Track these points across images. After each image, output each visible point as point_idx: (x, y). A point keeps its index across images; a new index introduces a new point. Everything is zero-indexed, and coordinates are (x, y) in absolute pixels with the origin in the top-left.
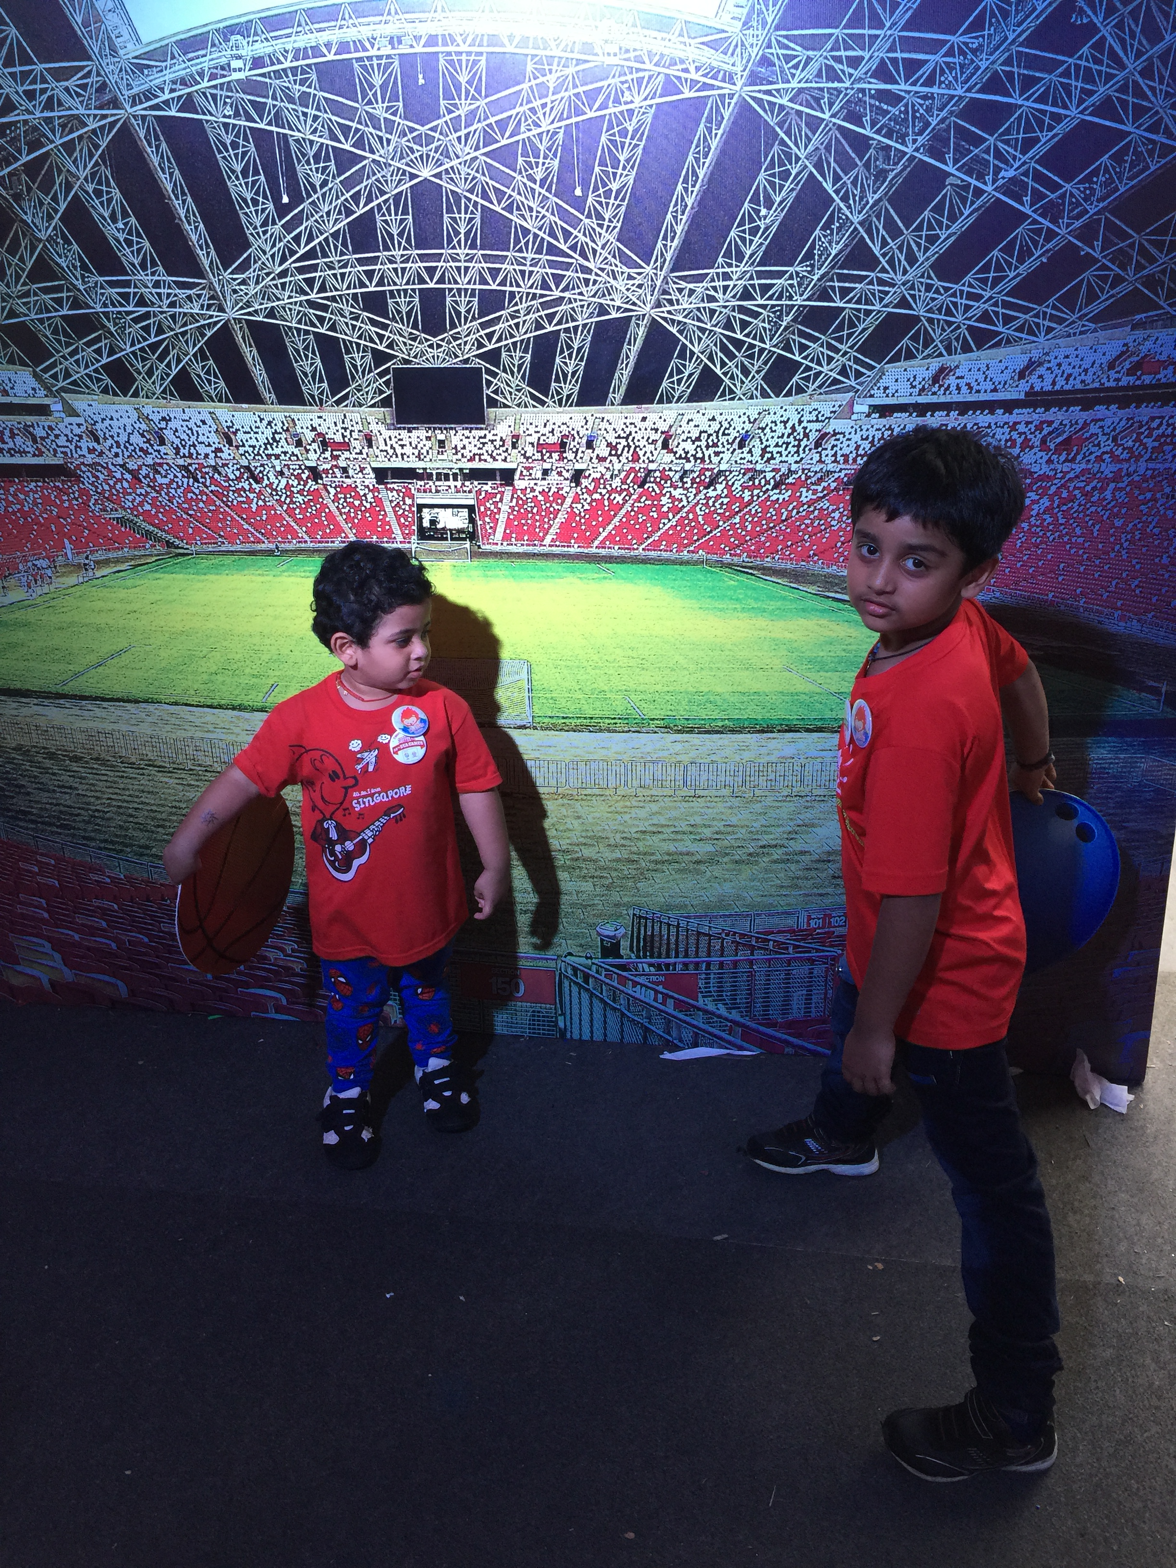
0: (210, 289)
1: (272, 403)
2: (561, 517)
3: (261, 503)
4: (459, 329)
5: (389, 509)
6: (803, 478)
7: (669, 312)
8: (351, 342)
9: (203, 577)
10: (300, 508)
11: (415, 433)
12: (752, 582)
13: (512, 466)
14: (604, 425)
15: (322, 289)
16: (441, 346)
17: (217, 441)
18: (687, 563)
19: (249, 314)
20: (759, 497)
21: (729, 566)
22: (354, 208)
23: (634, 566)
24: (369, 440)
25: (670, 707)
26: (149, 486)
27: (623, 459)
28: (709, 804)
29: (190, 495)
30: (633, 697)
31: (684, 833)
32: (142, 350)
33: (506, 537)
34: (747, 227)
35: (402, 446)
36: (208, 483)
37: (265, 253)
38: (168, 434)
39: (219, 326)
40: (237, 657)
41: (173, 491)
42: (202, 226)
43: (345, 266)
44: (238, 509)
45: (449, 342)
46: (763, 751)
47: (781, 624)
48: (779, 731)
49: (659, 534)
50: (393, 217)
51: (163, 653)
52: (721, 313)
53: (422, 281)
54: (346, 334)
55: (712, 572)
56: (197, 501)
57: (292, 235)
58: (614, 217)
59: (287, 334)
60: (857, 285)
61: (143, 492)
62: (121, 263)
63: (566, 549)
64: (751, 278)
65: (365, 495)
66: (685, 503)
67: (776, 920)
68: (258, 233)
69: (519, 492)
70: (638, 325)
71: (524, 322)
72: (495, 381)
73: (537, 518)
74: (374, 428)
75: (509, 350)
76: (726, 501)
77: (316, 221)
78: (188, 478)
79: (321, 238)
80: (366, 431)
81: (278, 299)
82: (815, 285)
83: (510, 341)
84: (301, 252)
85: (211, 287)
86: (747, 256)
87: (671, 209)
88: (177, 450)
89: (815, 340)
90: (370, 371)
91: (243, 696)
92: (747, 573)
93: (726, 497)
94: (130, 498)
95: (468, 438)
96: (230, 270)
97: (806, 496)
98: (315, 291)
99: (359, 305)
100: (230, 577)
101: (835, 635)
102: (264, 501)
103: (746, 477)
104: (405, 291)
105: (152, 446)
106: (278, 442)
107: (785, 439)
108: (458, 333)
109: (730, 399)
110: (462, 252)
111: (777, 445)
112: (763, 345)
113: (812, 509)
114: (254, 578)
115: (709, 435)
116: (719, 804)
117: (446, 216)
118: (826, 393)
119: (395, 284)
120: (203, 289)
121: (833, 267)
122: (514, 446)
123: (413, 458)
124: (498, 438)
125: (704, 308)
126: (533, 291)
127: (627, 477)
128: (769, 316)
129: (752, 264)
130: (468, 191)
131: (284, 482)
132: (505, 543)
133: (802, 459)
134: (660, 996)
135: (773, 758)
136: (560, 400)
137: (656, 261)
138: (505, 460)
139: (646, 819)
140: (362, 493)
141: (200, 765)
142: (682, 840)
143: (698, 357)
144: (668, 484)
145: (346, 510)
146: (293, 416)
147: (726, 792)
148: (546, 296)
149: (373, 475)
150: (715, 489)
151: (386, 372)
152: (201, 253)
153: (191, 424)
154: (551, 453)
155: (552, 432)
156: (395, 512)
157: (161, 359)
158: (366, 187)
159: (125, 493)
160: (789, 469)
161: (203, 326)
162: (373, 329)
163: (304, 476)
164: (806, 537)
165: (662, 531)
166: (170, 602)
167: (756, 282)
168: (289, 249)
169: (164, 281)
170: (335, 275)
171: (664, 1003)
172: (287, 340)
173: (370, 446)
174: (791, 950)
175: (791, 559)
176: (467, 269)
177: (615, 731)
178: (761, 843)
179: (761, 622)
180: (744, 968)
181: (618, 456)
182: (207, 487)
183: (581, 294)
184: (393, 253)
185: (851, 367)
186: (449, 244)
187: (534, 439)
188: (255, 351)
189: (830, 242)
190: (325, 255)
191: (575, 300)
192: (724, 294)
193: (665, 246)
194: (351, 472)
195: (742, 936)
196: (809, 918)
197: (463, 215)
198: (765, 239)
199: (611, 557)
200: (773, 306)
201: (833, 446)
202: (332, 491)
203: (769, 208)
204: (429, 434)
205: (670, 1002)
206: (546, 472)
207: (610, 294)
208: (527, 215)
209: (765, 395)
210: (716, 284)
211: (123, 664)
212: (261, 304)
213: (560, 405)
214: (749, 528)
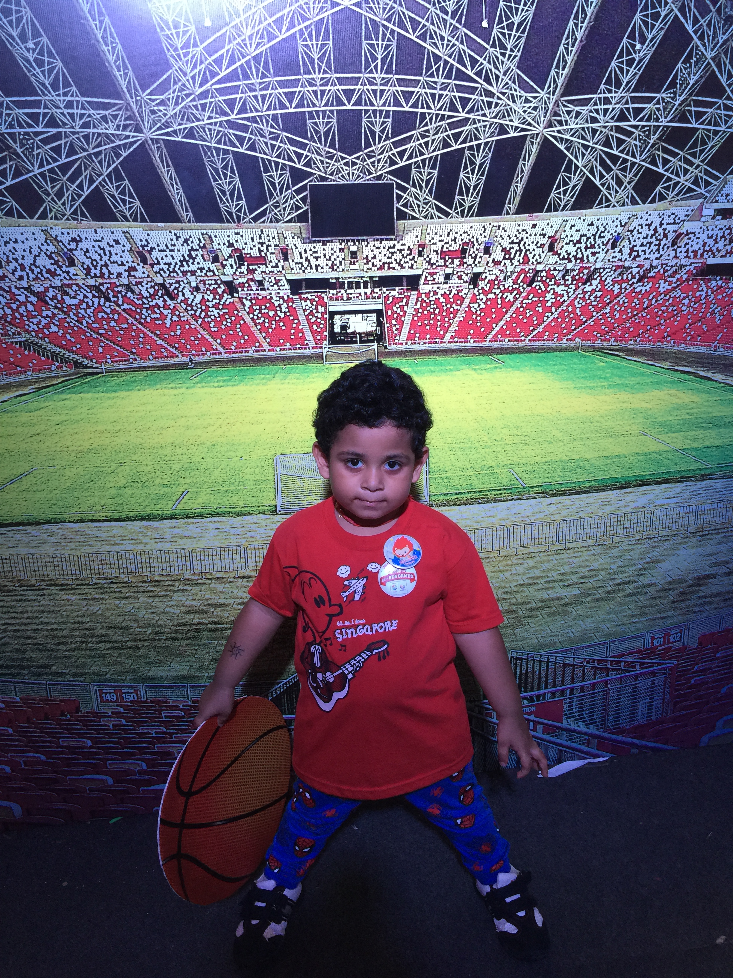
0: (127, 110)
1: (189, 222)
2: (460, 317)
3: (175, 318)
4: (373, 148)
5: (302, 318)
6: (662, 272)
7: (559, 132)
8: (269, 161)
9: (113, 394)
10: (215, 321)
11: (329, 246)
12: (617, 362)
13: (419, 272)
14: (500, 232)
15: (243, 110)
16: (356, 164)
17: (130, 260)
18: (565, 349)
19: (167, 134)
20: (626, 289)
21: (600, 349)
22: (277, 32)
23: (522, 356)
24: (285, 254)
25: (547, 475)
26: (56, 307)
27: (515, 262)
28: (576, 554)
29: (100, 315)
30: (516, 469)
31: (555, 581)
32: (52, 171)
33: (410, 337)
34: (625, 59)
35: (317, 258)
36: (120, 302)
37: (185, 74)
38: (79, 255)
39: (135, 146)
40: (147, 469)
41: (82, 312)
42: (119, 47)
43: (266, 88)
44: (152, 326)
45: (364, 160)
46: (622, 503)
47: (640, 396)
48: (635, 486)
49: (543, 326)
50: (314, 42)
51: (68, 472)
52: (601, 132)
53: (340, 103)
54: (265, 154)
55: (585, 356)
56: (108, 320)
57: (214, 57)
58: (515, 47)
59: (206, 154)
60: (708, 110)
61: (50, 314)
62: (31, 82)
63: (463, 344)
64: (627, 103)
65: (280, 306)
66: (566, 298)
67: (625, 645)
68: (179, 55)
69: (423, 296)
70: (532, 143)
71: (433, 141)
72: (405, 196)
73: (439, 318)
74: (290, 242)
75: (418, 167)
76: (599, 294)
77: (239, 44)
78: (99, 297)
79: (243, 61)
80: (282, 245)
81: (198, 120)
82: (677, 109)
83: (420, 158)
84: (223, 74)
85: (128, 107)
86: (624, 84)
87: (563, 42)
88: (88, 270)
89: (675, 155)
90: (288, 188)
91: (152, 506)
92: (614, 355)
93: (599, 291)
94: (35, 321)
95: (378, 248)
96: (148, 91)
97: (663, 286)
98: (235, 112)
99: (278, 126)
100: (142, 393)
101: (681, 401)
102: (179, 316)
103: (617, 273)
104: (324, 112)
105: (60, 267)
106: (194, 259)
107: (649, 240)
108: (373, 151)
109: (606, 207)
110: (378, 76)
111: (642, 245)
112: (634, 160)
113: (667, 297)
114: (166, 391)
115: (590, 238)
116: (585, 553)
117: (364, 42)
118: (682, 199)
119: (314, 105)
120: (119, 109)
121: (690, 95)
122: (420, 254)
123: (326, 269)
124: (406, 248)
125: (588, 128)
126: (442, 112)
127: (518, 277)
128: (639, 135)
129: (628, 90)
130: (386, 20)
131: (199, 297)
132: (409, 343)
133: (661, 256)
134: (531, 724)
135: (629, 510)
136: (463, 212)
137: (549, 87)
138: (411, 267)
139: (524, 574)
140: (276, 304)
141: (105, 578)
142: (552, 588)
143: (581, 171)
144: (553, 283)
145: (261, 321)
146: (211, 233)
147: (590, 542)
148: (454, 117)
149: (287, 287)
150: (591, 285)
151: (303, 189)
152: (118, 73)
153: (103, 244)
154: (452, 259)
155: (454, 240)
156: (308, 320)
157: (72, 179)
158: (288, 13)
159: (30, 315)
160: (651, 265)
161: (119, 146)
162: (292, 148)
163: (220, 291)
164: (662, 321)
165: (546, 323)
166: (78, 421)
167: (631, 106)
168: (210, 71)
169: (78, 102)
170: (256, 97)
171: (535, 730)
172: (205, 159)
173: (286, 259)
174: (638, 667)
175: (650, 341)
176: (382, 92)
177: (500, 501)
178: (617, 582)
179: (624, 396)
180: (600, 689)
181: (511, 260)
182: (119, 306)
183: (484, 115)
184: (313, 76)
185: (702, 178)
186: (366, 69)
187: (438, 247)
188: (172, 170)
189: (689, 74)
190: (246, 77)
191: (479, 121)
192: (605, 116)
193: (557, 73)
194: (266, 285)
195: (599, 661)
196: (653, 638)
197: (380, 42)
198: (639, 70)
199: (502, 349)
200: (643, 127)
201: (687, 244)
202: (248, 304)
203: (643, 44)
204: (343, 246)
205: (540, 728)
206: (447, 277)
207: (509, 115)
208: (439, 43)
209: (634, 202)
210: (598, 107)
211: (23, 487)
212: (180, 124)
213: (462, 216)
214: (617, 317)
